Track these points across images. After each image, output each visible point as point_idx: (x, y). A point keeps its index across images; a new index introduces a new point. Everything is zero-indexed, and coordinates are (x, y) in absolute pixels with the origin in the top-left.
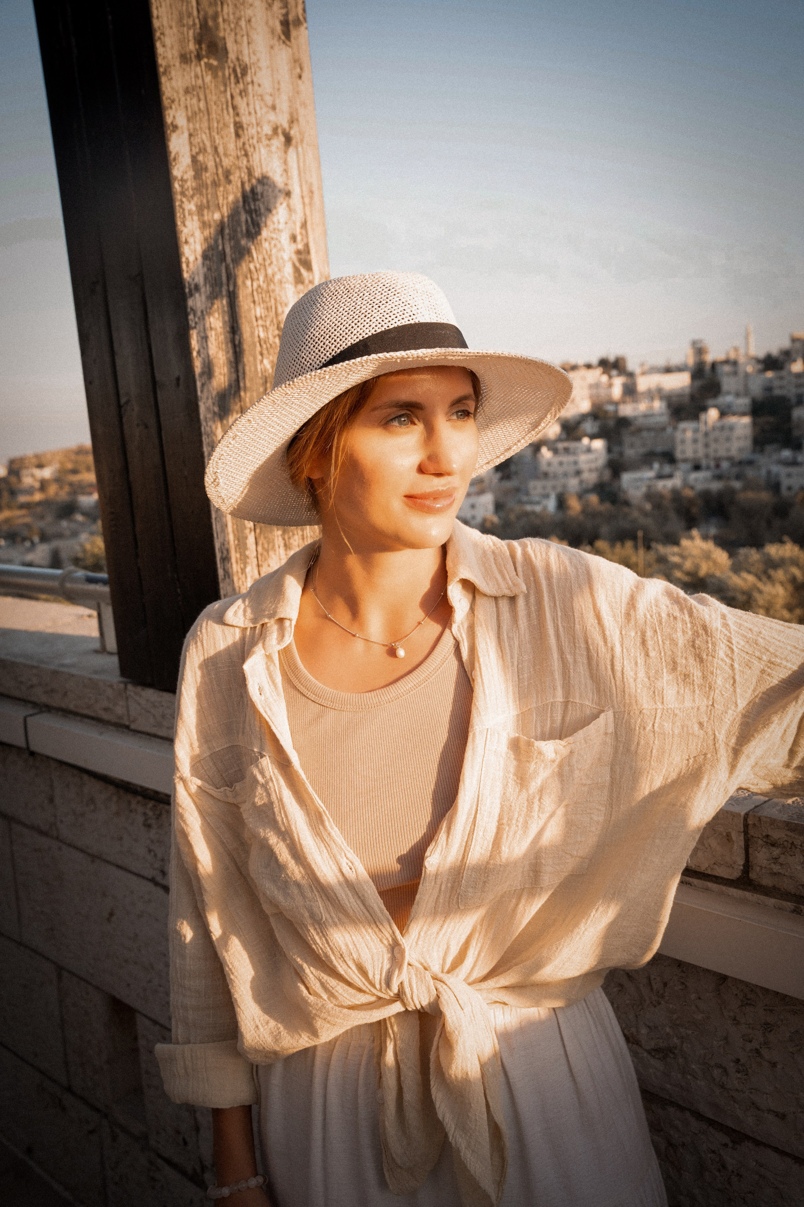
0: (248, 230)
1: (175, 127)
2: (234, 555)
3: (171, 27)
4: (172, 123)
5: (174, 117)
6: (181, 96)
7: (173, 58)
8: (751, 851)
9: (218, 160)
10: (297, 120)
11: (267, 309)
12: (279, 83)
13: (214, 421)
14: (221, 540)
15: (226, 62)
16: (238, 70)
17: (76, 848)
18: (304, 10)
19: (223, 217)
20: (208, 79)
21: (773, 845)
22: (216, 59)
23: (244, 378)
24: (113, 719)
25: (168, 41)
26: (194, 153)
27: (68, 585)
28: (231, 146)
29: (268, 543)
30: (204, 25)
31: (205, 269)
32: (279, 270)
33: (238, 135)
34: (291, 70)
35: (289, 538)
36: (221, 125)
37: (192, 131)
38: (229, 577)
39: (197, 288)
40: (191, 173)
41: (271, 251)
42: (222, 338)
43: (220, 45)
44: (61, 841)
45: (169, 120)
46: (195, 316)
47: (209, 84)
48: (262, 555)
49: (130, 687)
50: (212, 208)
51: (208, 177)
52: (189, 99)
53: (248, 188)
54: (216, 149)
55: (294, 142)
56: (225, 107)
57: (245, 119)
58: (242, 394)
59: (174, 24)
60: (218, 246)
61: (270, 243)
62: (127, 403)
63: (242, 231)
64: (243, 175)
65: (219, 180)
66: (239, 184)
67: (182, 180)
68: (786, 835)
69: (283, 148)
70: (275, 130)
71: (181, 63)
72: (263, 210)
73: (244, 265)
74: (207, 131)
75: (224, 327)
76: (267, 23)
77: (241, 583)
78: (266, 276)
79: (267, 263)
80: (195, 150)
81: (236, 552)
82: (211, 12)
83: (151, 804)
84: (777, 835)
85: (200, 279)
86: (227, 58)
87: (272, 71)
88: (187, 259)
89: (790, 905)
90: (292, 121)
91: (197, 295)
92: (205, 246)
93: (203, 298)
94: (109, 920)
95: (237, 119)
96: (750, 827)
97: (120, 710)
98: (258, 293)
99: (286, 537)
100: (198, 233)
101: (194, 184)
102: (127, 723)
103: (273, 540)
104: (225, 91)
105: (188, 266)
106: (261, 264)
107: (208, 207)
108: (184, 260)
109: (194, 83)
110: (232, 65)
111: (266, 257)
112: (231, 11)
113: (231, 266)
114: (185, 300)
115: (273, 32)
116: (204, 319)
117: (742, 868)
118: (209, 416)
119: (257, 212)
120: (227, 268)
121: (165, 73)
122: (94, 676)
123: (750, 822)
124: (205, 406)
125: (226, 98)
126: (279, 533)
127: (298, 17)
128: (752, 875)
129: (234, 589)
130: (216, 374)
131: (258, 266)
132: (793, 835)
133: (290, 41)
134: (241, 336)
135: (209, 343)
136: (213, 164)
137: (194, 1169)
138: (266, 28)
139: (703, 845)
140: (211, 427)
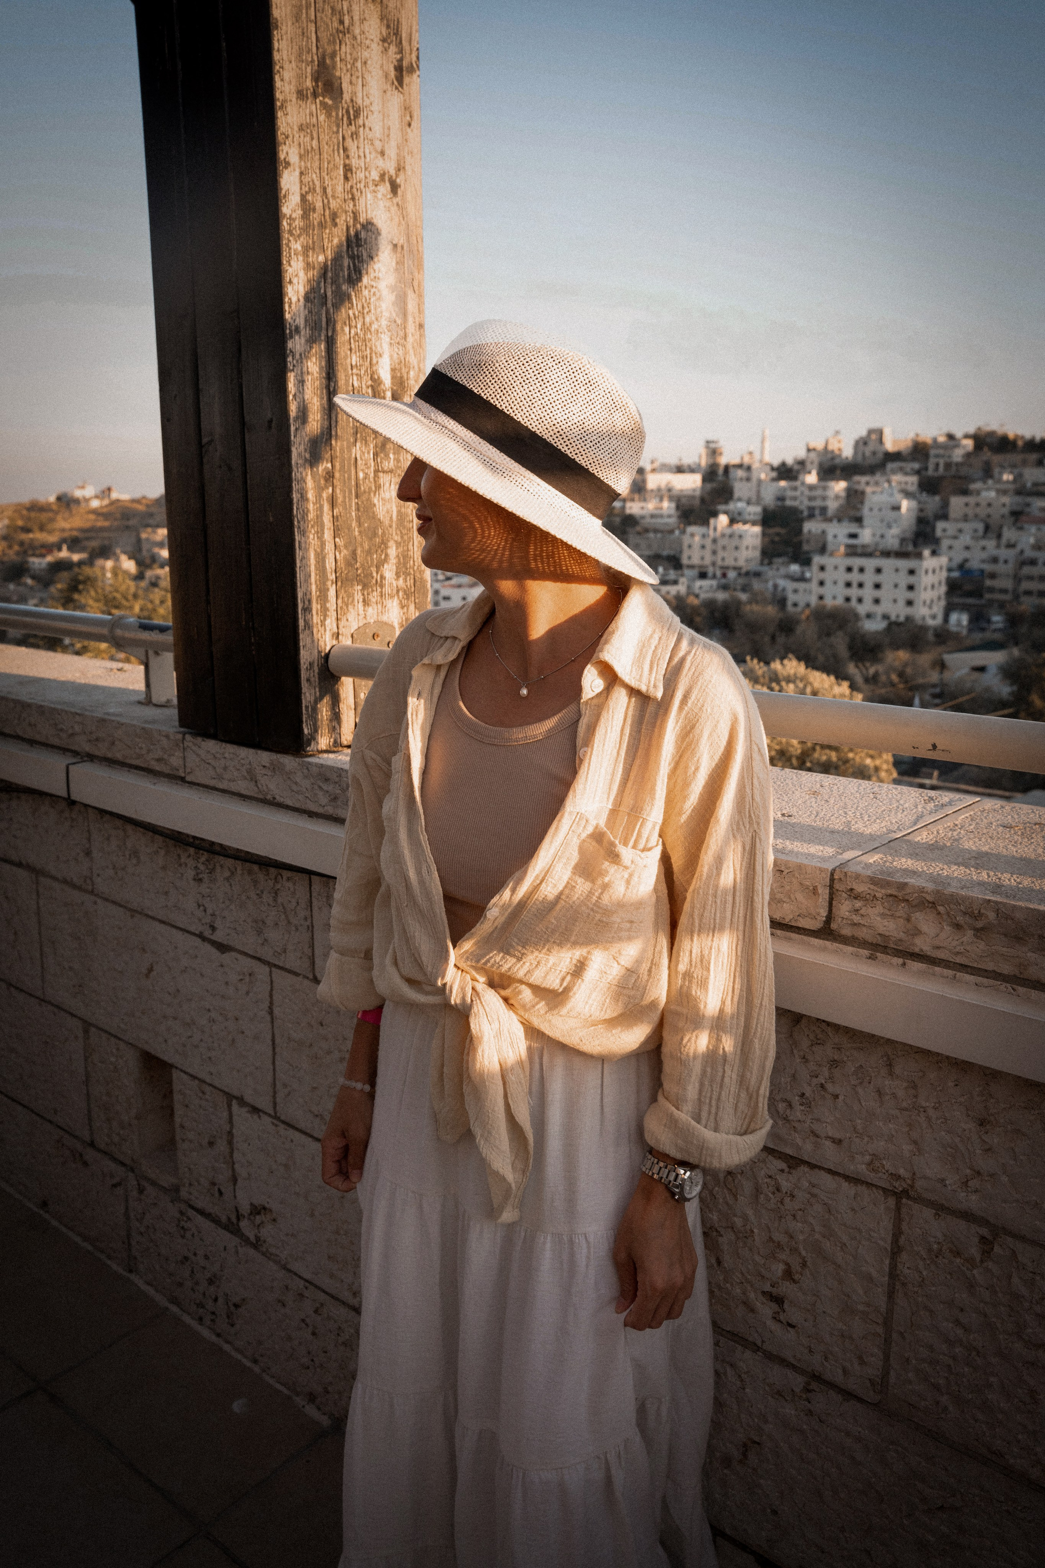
0: (349, 276)
1: (288, 164)
2: (315, 606)
3: (290, 62)
4: (285, 159)
5: (287, 153)
6: (295, 133)
7: (289, 93)
8: (834, 903)
9: (326, 201)
10: (404, 168)
11: (363, 357)
12: (389, 129)
13: (305, 469)
14: (303, 589)
15: (341, 102)
16: (352, 112)
17: (114, 902)
18: (418, 58)
19: (326, 259)
20: (322, 118)
21: (856, 898)
22: (331, 99)
23: (336, 426)
24: (166, 770)
25: (287, 75)
26: (303, 192)
27: (119, 632)
28: (340, 189)
29: (349, 597)
30: (322, 63)
31: (307, 312)
32: (377, 320)
33: (346, 178)
34: (402, 117)
35: (368, 594)
36: (331, 166)
37: (302, 168)
38: (309, 628)
39: (297, 330)
40: (300, 212)
41: (370, 299)
42: (317, 383)
43: (336, 85)
44: (97, 895)
45: (282, 156)
46: (293, 359)
47: (323, 123)
48: (341, 608)
49: (188, 737)
50: (317, 250)
51: (315, 217)
52: (302, 136)
53: (352, 233)
54: (324, 190)
55: (399, 191)
56: (336, 147)
57: (354, 162)
58: (333, 442)
59: (293, 59)
60: (320, 289)
61: (370, 291)
62: (210, 443)
63: (344, 276)
64: (348, 218)
65: (326, 222)
66: (345, 228)
67: (290, 218)
68: (869, 889)
69: (388, 195)
70: (382, 176)
71: (297, 99)
72: (365, 257)
73: (343, 310)
74: (318, 171)
75: (320, 373)
76: (382, 66)
77: (320, 634)
78: (364, 323)
79: (365, 312)
80: (305, 189)
81: (317, 603)
82: (329, 50)
83: (204, 857)
84: (860, 888)
85: (301, 322)
86: (342, 98)
87: (383, 115)
88: (290, 299)
89: (866, 953)
90: (399, 169)
91: (297, 337)
92: (308, 288)
93: (303, 340)
94: (147, 976)
95: (347, 162)
96: (836, 881)
97: (175, 761)
98: (354, 340)
99: (366, 593)
100: (302, 274)
101: (302, 224)
102: (183, 775)
103: (353, 594)
104: (338, 132)
105: (290, 307)
106: (359, 312)
107: (313, 249)
108: (286, 300)
109: (308, 121)
110: (345, 106)
111: (365, 305)
112: (348, 51)
113: (331, 310)
114: (284, 342)
115: (386, 76)
116: (302, 362)
117: (824, 919)
118: (300, 462)
119: (360, 258)
120: (327, 312)
121: (282, 107)
122: (147, 726)
123: (836, 877)
124: (298, 451)
125: (338, 139)
126: (360, 587)
127: (412, 64)
128: (834, 926)
129: (313, 641)
130: (310, 420)
131: (357, 313)
132: (875, 888)
133: (402, 88)
134: (336, 382)
135: (305, 388)
136: (321, 204)
137: (229, 1219)
138: (381, 72)
139: (790, 898)
140: (301, 473)
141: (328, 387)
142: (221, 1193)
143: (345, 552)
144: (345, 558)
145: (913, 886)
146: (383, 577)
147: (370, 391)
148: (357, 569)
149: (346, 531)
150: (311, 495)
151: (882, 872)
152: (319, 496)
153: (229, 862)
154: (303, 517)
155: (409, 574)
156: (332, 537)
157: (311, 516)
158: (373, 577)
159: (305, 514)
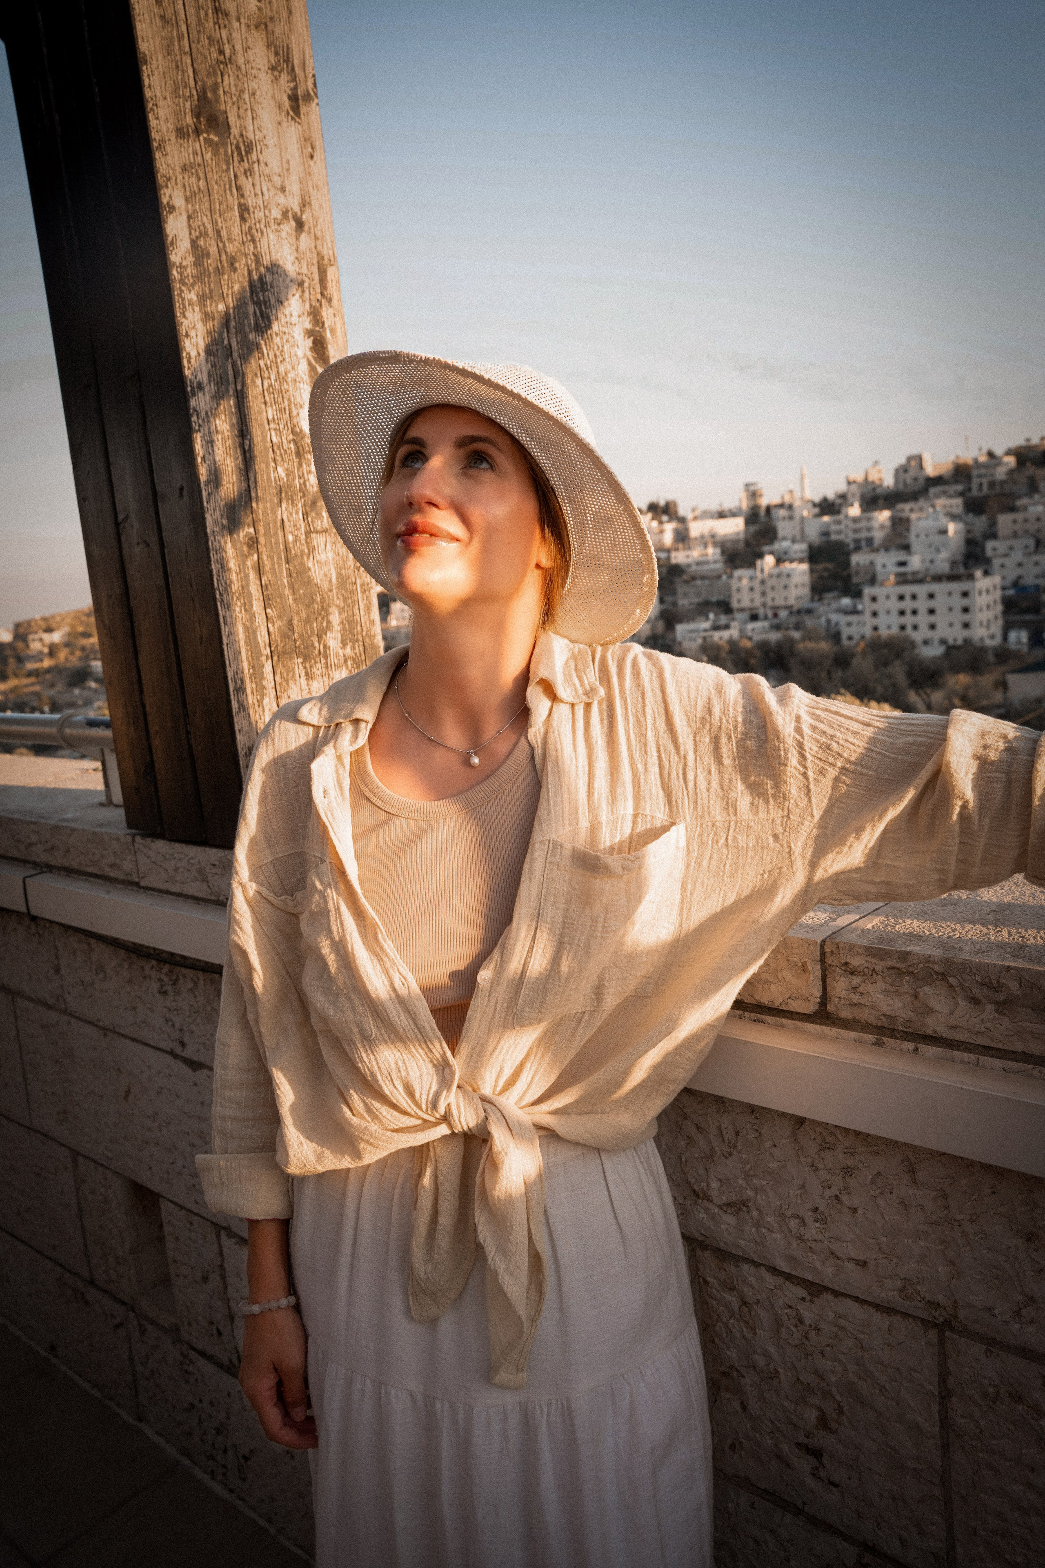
0: (256, 323)
1: (172, 208)
2: (249, 686)
4: (168, 203)
5: (170, 197)
6: (178, 174)
7: (167, 132)
8: (828, 980)
9: (221, 245)
10: (310, 203)
11: (280, 410)
12: (288, 163)
13: (223, 536)
14: (234, 666)
15: (229, 137)
16: (242, 148)
17: (87, 1021)
18: (315, 85)
19: (227, 307)
20: (208, 156)
21: (852, 973)
22: (216, 134)
23: (256, 487)
24: (121, 876)
25: (162, 113)
26: (194, 237)
27: (68, 731)
28: (236, 230)
29: (288, 672)
30: (202, 97)
31: (209, 365)
32: (293, 368)
33: (243, 219)
34: (302, 149)
35: (311, 667)
36: (224, 207)
37: (190, 212)
38: (244, 710)
39: (200, 386)
40: (191, 259)
41: (283, 346)
42: (229, 442)
43: (221, 119)
44: (70, 1015)
45: (165, 200)
46: (198, 418)
47: (210, 162)
48: (280, 685)
49: (138, 839)
50: (216, 298)
51: (210, 263)
52: (186, 178)
53: (255, 277)
54: (218, 233)
55: (306, 228)
56: (227, 187)
57: (250, 201)
58: (254, 505)
59: (168, 95)
60: (223, 340)
61: (282, 338)
62: (125, 519)
63: (250, 324)
64: (249, 262)
65: (223, 267)
66: (246, 273)
67: (181, 266)
68: (867, 961)
69: (294, 233)
70: (285, 214)
71: (177, 138)
72: (273, 302)
73: (253, 361)
74: (208, 214)
75: (232, 431)
76: (273, 97)
77: (258, 716)
78: (278, 373)
79: (279, 361)
80: (195, 234)
81: (252, 682)
82: (209, 82)
83: (166, 968)
84: (857, 961)
85: (204, 377)
86: (230, 134)
87: (281, 149)
88: (188, 354)
89: (871, 1038)
90: (304, 204)
91: (200, 395)
92: (208, 340)
93: (208, 398)
94: (126, 1098)
95: (242, 201)
96: (827, 955)
97: (127, 866)
98: (269, 393)
99: (308, 666)
100: (200, 325)
101: (194, 272)
102: (137, 880)
103: (294, 668)
104: (228, 169)
105: (189, 362)
106: (272, 362)
107: (211, 297)
108: (184, 354)
109: (192, 160)
110: (235, 142)
111: (278, 354)
112: (232, 83)
113: (239, 363)
114: (186, 401)
115: (280, 107)
116: (208, 421)
117: (819, 1000)
118: (217, 529)
119: (266, 303)
120: (234, 364)
121: (159, 148)
122: (97, 830)
123: (827, 950)
124: (212, 519)
125: (229, 177)
126: (300, 660)
127: (308, 91)
128: (830, 1008)
129: (250, 723)
130: (224, 483)
131: (269, 363)
132: (873, 960)
133: (299, 117)
134: (251, 440)
135: (215, 448)
136: (215, 249)
137: (230, 1361)
138: (272, 103)
139: (777, 977)
140: (219, 542)
141: (242, 446)
142: (220, 1333)
143: (278, 623)
144: (279, 628)
145: (917, 954)
146: (326, 647)
147: (292, 445)
148: (295, 641)
149: (278, 600)
150: (232, 564)
151: (881, 940)
152: (242, 566)
153: (190, 973)
154: (226, 589)
155: (357, 641)
156: (262, 608)
157: (235, 587)
158: (315, 648)
159: (227, 586)
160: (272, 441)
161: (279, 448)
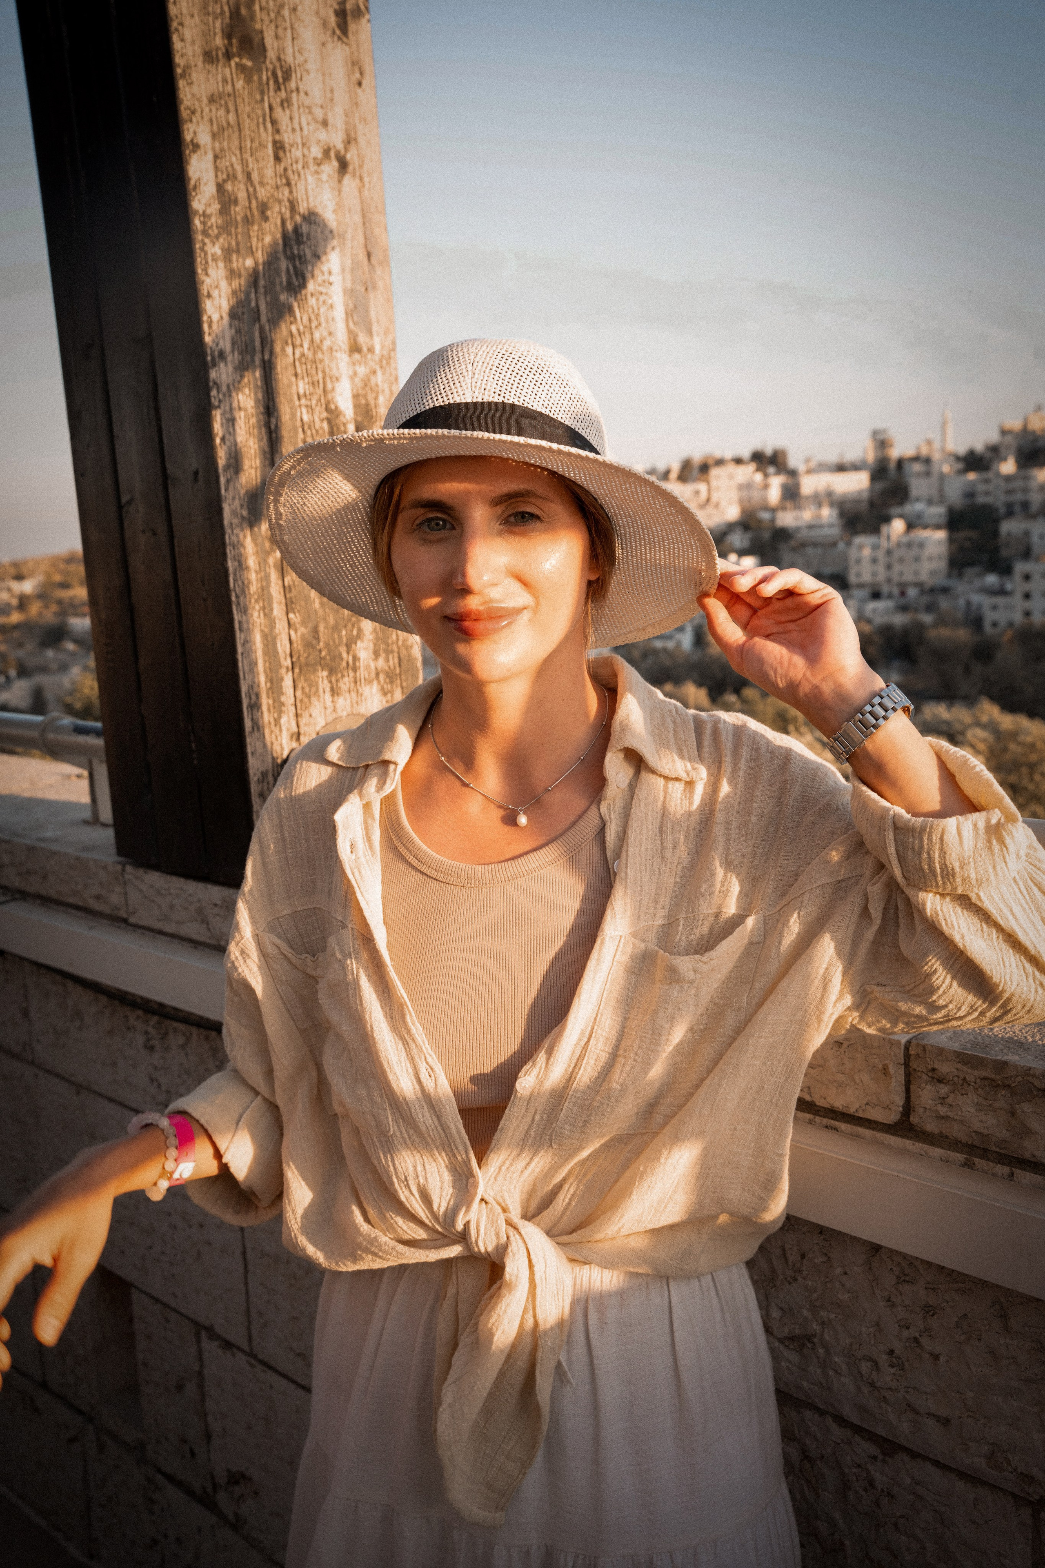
0: (289, 282)
1: (196, 147)
2: (265, 702)
3: (192, 16)
4: (192, 141)
5: (195, 133)
6: (204, 106)
7: (194, 56)
8: (912, 1087)
9: (251, 190)
10: (355, 139)
11: (313, 383)
12: (332, 91)
13: (242, 529)
14: (249, 681)
15: (264, 62)
16: (280, 74)
17: (57, 1075)
19: (256, 263)
20: (240, 84)
21: (940, 1081)
22: (250, 59)
24: (107, 910)
25: (188, 34)
26: (220, 180)
27: (51, 736)
28: (269, 172)
29: (310, 686)
30: (235, 14)
31: (233, 331)
32: (330, 334)
33: (277, 159)
34: (349, 74)
35: (337, 681)
36: (256, 144)
37: (218, 150)
38: (258, 729)
39: (222, 355)
40: (216, 206)
41: (318, 309)
42: (253, 420)
43: (256, 40)
44: (38, 1067)
45: (188, 137)
46: (218, 392)
47: (241, 92)
48: (301, 701)
49: (129, 868)
50: (243, 252)
51: (238, 211)
52: (214, 110)
53: (290, 227)
54: (249, 176)
55: (350, 168)
56: (261, 120)
57: (287, 137)
59: (196, 13)
60: (250, 302)
61: (318, 300)
62: (129, 502)
63: (281, 283)
64: (283, 210)
65: (252, 215)
66: (279, 222)
67: (204, 215)
68: (957, 1069)
69: (336, 175)
70: (327, 152)
71: (204, 62)
72: (309, 256)
73: (283, 327)
74: (238, 153)
75: (256, 407)
76: (317, 13)
77: (273, 736)
78: (312, 341)
79: (314, 325)
80: (222, 176)
81: (268, 697)
83: (154, 1020)
84: (945, 1068)
85: (226, 344)
86: (265, 57)
87: (324, 75)
88: (210, 317)
89: (960, 1157)
90: (349, 141)
91: (222, 365)
92: (233, 302)
93: (230, 368)
95: (277, 137)
96: (912, 1057)
97: (115, 899)
98: (301, 363)
99: (333, 679)
100: (224, 284)
101: (220, 221)
102: (125, 915)
103: (317, 683)
104: (262, 100)
105: (210, 327)
106: (305, 327)
107: (238, 251)
108: (205, 318)
109: (221, 89)
110: (270, 67)
111: (313, 317)
113: (267, 328)
114: (206, 371)
115: (325, 24)
116: (230, 396)
117: (901, 1109)
118: (235, 521)
119: (302, 258)
120: (262, 330)
121: (183, 75)
122: (81, 854)
123: (912, 1052)
124: (230, 509)
125: (263, 110)
126: (325, 673)
127: (358, 6)
128: (914, 1119)
129: (265, 745)
130: (246, 467)
131: (301, 328)
132: (965, 1068)
133: (347, 37)
134: (278, 419)
135: (237, 428)
136: (245, 194)
137: (204, 1488)
138: (316, 21)
139: (854, 1080)
140: (237, 536)
141: (268, 425)
142: (193, 1454)
143: (302, 630)
144: (303, 635)
145: (1016, 1066)
146: (355, 658)
147: (325, 425)
148: (320, 651)
149: (303, 603)
150: (252, 562)
151: (975, 1045)
152: (263, 563)
153: (181, 1026)
154: (243, 591)
155: (392, 652)
156: (284, 613)
157: (253, 588)
158: (342, 659)
159: (244, 588)
160: (302, 420)
161: (310, 428)
